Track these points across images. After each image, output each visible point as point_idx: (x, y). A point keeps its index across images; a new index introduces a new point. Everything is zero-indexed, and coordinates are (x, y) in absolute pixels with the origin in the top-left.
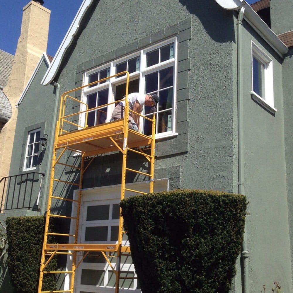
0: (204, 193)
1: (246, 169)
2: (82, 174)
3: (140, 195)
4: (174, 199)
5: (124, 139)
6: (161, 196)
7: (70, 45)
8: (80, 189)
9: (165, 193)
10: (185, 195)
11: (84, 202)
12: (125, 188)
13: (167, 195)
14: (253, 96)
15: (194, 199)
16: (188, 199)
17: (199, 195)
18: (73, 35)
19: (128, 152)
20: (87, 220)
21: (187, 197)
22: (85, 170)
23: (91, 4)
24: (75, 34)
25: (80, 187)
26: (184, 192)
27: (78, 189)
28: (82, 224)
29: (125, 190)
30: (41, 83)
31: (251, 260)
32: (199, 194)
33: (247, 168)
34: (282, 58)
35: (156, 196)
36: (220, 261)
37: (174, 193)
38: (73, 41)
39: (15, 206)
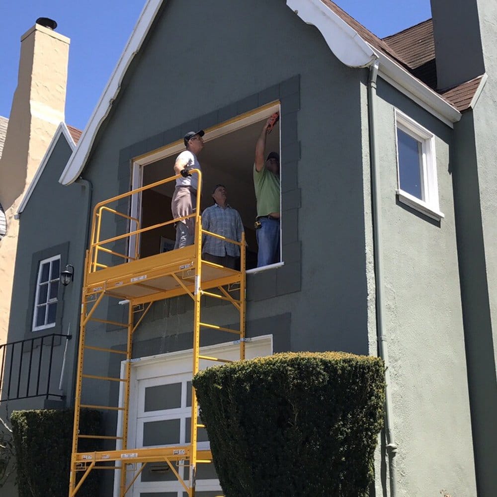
0: (313, 358)
1: (391, 315)
2: (131, 335)
3: (220, 366)
4: (269, 370)
5: (196, 277)
6: (250, 366)
7: (106, 116)
8: (128, 360)
9: (256, 361)
10: (285, 362)
11: (139, 380)
12: (200, 355)
13: (259, 364)
14: (400, 198)
15: (299, 368)
16: (290, 368)
17: (306, 361)
18: (111, 99)
19: (203, 297)
20: (146, 411)
21: (288, 365)
22: (135, 328)
23: (139, 49)
24: (114, 97)
25: (128, 356)
26: (285, 358)
27: (126, 360)
28: (137, 418)
29: (199, 358)
30: (60, 181)
31: (403, 459)
32: (306, 359)
33: (392, 313)
34: (452, 129)
35: (244, 366)
36: (344, 458)
37: (270, 361)
38: (111, 110)
39: (23, 393)
